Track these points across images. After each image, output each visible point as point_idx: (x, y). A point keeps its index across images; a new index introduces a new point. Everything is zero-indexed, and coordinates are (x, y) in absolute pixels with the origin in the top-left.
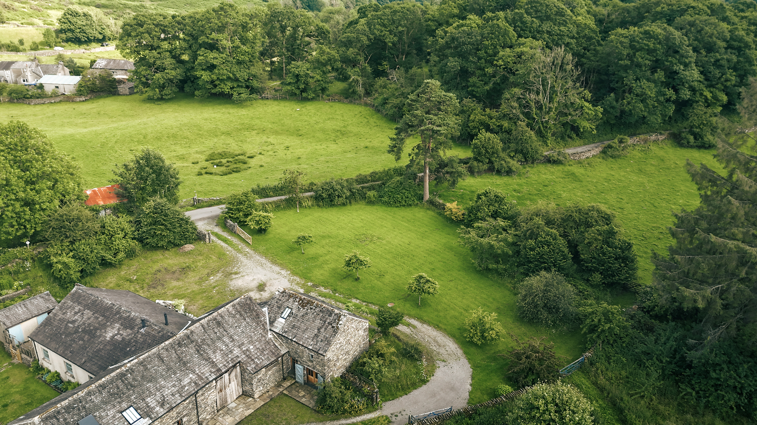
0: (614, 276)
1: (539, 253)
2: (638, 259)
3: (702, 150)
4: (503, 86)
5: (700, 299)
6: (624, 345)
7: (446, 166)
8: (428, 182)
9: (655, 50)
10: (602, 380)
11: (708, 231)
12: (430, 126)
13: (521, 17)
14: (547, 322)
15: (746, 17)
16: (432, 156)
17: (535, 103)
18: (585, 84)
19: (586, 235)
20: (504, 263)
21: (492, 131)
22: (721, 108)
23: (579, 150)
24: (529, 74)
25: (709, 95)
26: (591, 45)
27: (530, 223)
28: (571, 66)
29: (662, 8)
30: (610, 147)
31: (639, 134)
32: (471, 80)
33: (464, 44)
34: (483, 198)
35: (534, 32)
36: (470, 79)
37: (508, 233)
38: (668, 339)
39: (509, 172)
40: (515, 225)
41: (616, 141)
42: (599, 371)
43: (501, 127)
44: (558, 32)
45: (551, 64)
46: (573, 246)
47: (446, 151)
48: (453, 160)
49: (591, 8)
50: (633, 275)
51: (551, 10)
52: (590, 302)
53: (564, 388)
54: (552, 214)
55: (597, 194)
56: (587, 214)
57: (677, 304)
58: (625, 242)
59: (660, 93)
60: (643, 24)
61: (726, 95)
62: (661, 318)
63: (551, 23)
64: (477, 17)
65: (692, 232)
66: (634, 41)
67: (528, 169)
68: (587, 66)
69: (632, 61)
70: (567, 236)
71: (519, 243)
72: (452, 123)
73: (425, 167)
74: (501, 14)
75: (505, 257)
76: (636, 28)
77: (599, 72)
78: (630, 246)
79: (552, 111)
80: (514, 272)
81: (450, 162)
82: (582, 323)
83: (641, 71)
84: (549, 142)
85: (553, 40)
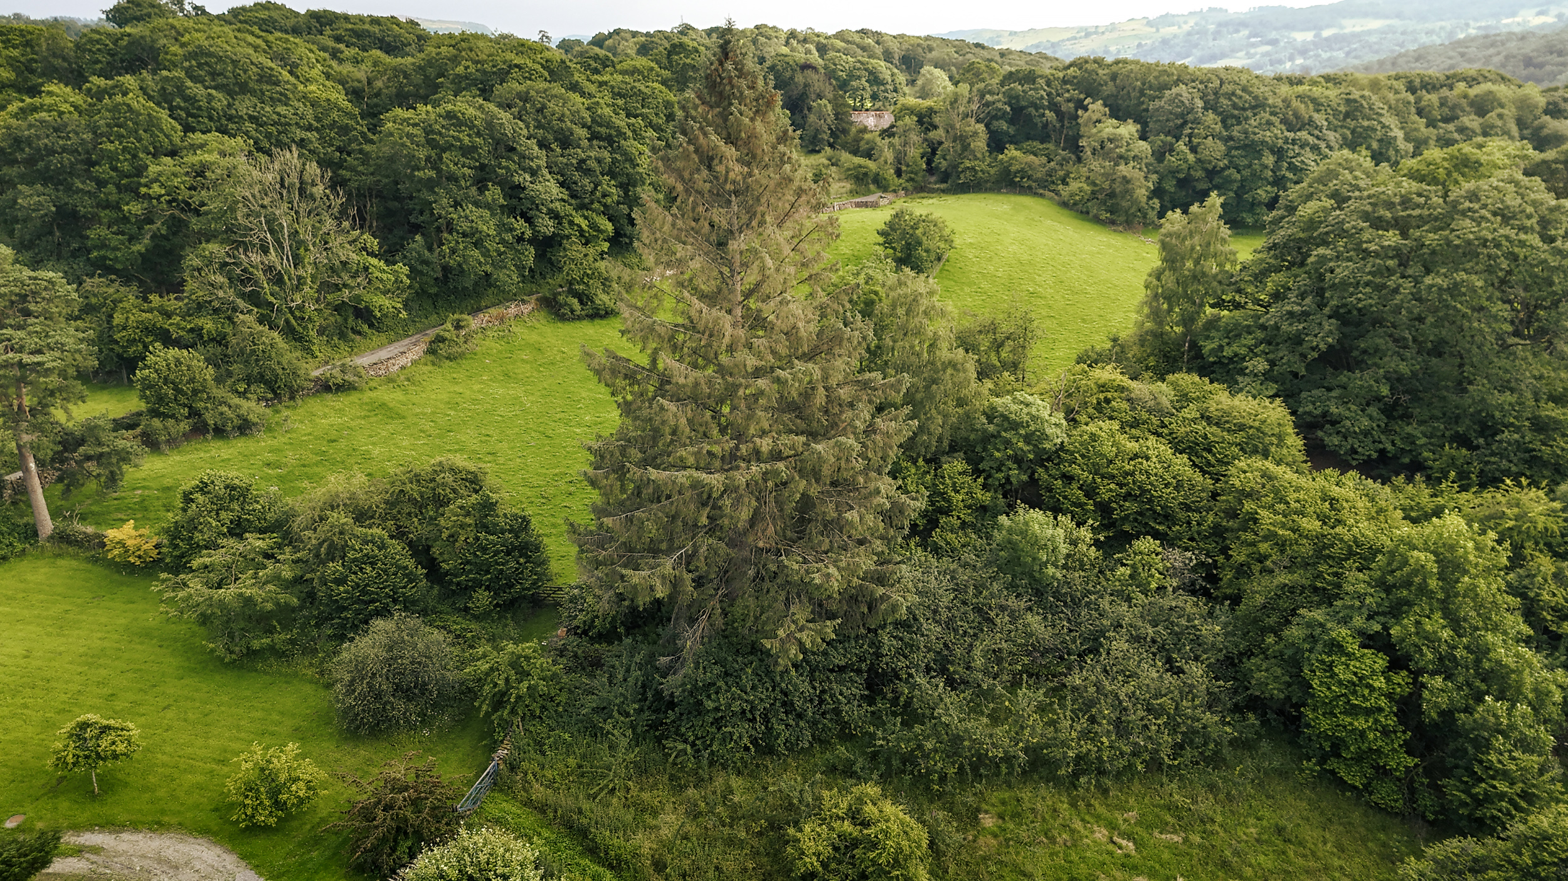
0: (512, 586)
1: (358, 585)
2: (546, 540)
3: (597, 321)
4: (176, 240)
5: (658, 584)
6: (561, 709)
7: (81, 442)
8: (40, 491)
9: (474, 148)
10: (539, 792)
11: (645, 463)
12: (11, 355)
13: (180, 89)
14: (407, 721)
15: (606, 83)
16: (36, 428)
17: (265, 272)
18: (361, 222)
19: (442, 522)
20: (286, 628)
21: (179, 343)
22: (607, 244)
23: (383, 354)
24: (232, 209)
25: (584, 224)
26: (350, 141)
27: (323, 528)
28: (321, 187)
29: (466, 68)
30: (440, 339)
31: (487, 307)
32: (91, 234)
33: (51, 152)
34: (200, 498)
35: (219, 119)
36: (88, 232)
37: (278, 561)
38: (628, 671)
39: (245, 428)
40: (289, 539)
41: (448, 326)
42: (530, 776)
43: (197, 331)
44: (275, 117)
45: (278, 186)
46: (421, 551)
47: (71, 406)
48: (96, 427)
49: (330, 66)
50: (544, 574)
51: (245, 71)
52: (481, 650)
53: (476, 838)
54: (364, 497)
55: (440, 436)
56: (433, 480)
57: (626, 603)
58: (515, 517)
59: (502, 227)
60: (440, 99)
61: (610, 220)
62: (608, 636)
63: (254, 100)
64: (68, 89)
65: (620, 471)
66: (433, 132)
67: (286, 413)
68: (353, 185)
69: (439, 171)
70: (404, 534)
71: (308, 576)
72: (71, 341)
73: (22, 456)
74: (129, 80)
75: (284, 615)
76: (429, 107)
77: (380, 195)
78: (526, 521)
79: (305, 283)
80: (313, 639)
81: (90, 433)
82: (476, 698)
83: (460, 188)
84: (315, 348)
85: (268, 136)
